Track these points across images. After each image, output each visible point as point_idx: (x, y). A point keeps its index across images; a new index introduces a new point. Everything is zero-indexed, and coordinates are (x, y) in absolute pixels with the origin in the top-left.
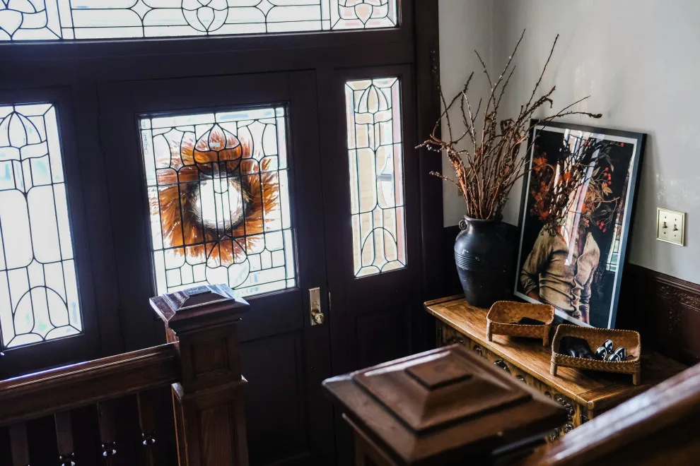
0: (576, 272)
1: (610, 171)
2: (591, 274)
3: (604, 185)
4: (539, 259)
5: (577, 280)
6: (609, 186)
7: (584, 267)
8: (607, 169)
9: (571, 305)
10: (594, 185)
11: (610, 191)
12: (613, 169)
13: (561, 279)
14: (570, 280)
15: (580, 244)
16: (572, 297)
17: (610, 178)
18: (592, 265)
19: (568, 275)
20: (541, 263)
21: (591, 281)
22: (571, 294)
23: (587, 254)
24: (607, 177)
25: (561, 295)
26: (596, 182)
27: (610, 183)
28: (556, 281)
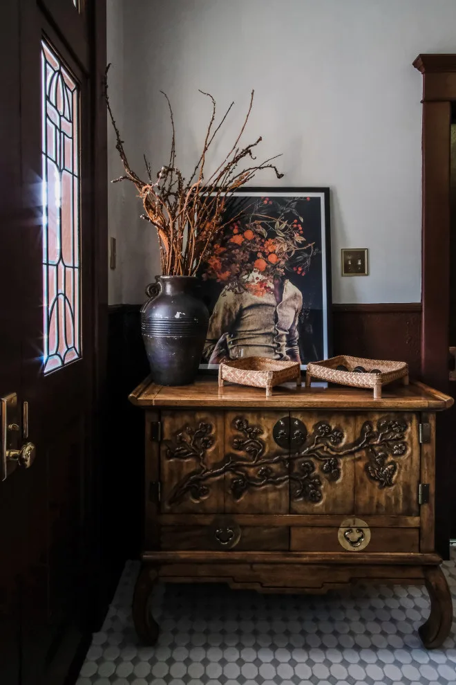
0: (276, 320)
1: (299, 222)
2: (295, 316)
3: (296, 235)
4: (223, 321)
5: (279, 328)
6: (300, 235)
7: (285, 313)
8: (296, 221)
9: (276, 354)
10: (283, 237)
11: (303, 239)
12: (302, 220)
13: (258, 332)
14: (272, 330)
15: (277, 292)
16: (275, 345)
17: (301, 228)
18: (295, 308)
19: (266, 326)
20: (227, 324)
21: (296, 323)
22: (274, 343)
23: (287, 300)
24: (297, 228)
25: (261, 348)
26: (286, 234)
27: (302, 232)
28: (251, 336)
